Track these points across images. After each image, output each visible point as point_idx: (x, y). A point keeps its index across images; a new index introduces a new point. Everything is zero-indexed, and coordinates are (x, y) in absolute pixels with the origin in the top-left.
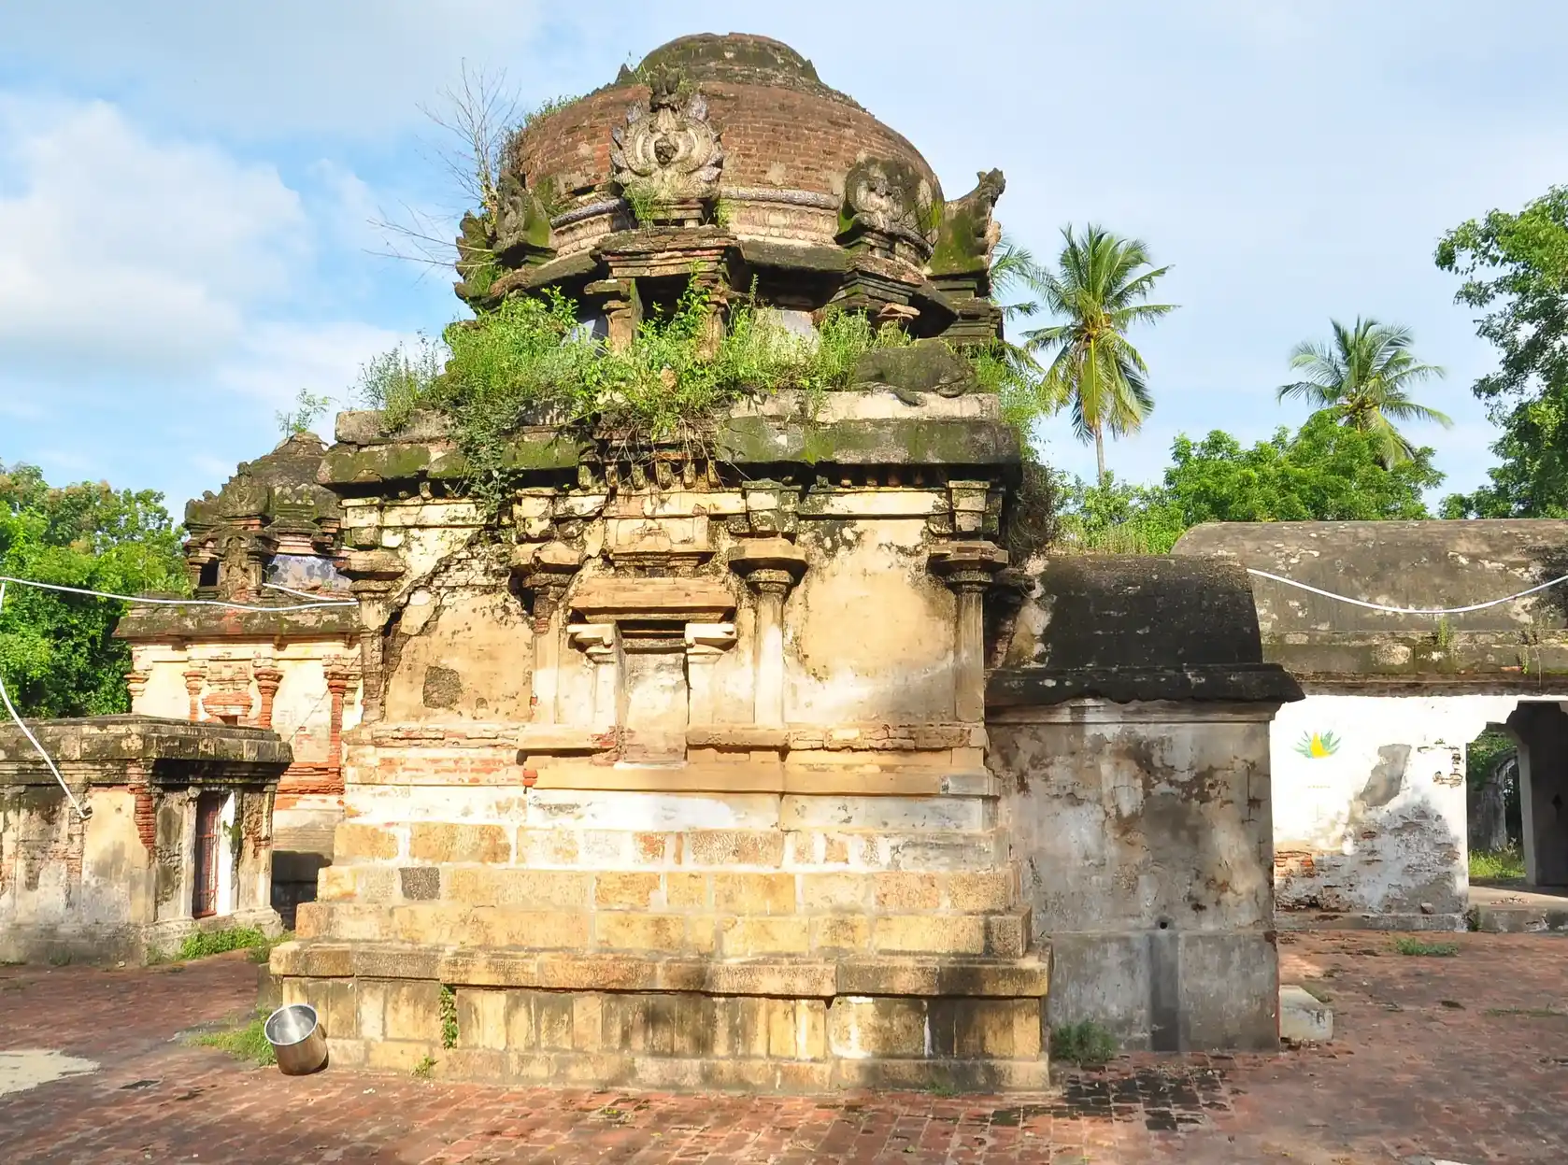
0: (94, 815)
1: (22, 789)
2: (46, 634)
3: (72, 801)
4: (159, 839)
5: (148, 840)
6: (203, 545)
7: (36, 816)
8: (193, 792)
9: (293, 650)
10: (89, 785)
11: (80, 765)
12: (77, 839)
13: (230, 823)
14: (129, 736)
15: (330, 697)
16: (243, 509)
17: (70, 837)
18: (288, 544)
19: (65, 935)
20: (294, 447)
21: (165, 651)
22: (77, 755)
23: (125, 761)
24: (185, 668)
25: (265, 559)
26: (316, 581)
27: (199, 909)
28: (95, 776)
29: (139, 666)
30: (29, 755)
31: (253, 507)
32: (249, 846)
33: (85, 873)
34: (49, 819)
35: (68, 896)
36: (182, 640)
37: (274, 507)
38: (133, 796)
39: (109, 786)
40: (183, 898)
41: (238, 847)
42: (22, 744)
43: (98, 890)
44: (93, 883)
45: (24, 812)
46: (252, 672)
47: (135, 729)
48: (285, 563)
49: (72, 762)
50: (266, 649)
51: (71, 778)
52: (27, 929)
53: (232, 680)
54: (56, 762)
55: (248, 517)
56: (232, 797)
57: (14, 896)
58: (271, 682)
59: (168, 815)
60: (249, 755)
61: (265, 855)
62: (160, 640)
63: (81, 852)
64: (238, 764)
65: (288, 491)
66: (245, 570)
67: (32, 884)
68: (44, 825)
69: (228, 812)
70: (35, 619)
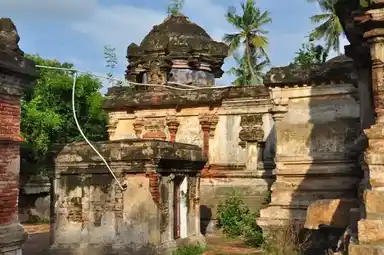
0: (128, 189)
1: (91, 176)
2: (56, 112)
3: (117, 181)
4: (160, 201)
5: (156, 200)
6: (136, 66)
7: (98, 189)
8: (172, 176)
9: (184, 112)
10: (125, 173)
11: (121, 163)
12: (120, 200)
13: (185, 192)
14: (146, 148)
15: (202, 133)
16: (156, 48)
17: (116, 200)
18: (178, 64)
19: (118, 250)
20: (174, 20)
21: (124, 114)
22: (120, 158)
23: (144, 160)
24: (134, 121)
25: (167, 69)
26: (190, 80)
27: (176, 235)
28: (128, 168)
29: (112, 121)
30: (94, 158)
31: (161, 47)
32: (192, 203)
33: (124, 218)
34: (105, 190)
35: (117, 229)
36: (131, 109)
37: (170, 47)
38: (148, 179)
39: (135, 173)
40: (170, 231)
41: (188, 204)
42: (91, 153)
43: (131, 226)
44: (129, 222)
45: (92, 188)
46: (165, 122)
47: (148, 144)
48: (175, 72)
49: (117, 161)
50: (172, 112)
51: (115, 169)
52: (96, 247)
53: (156, 126)
54: (108, 162)
55: (160, 51)
56: (186, 179)
57: (89, 230)
58: (174, 127)
59: (163, 187)
60: (193, 158)
61: (197, 206)
62: (122, 109)
63: (123, 207)
64: (189, 161)
65: (176, 38)
66: (159, 76)
67: (97, 223)
68: (102, 193)
69: (184, 186)
70: (51, 106)
